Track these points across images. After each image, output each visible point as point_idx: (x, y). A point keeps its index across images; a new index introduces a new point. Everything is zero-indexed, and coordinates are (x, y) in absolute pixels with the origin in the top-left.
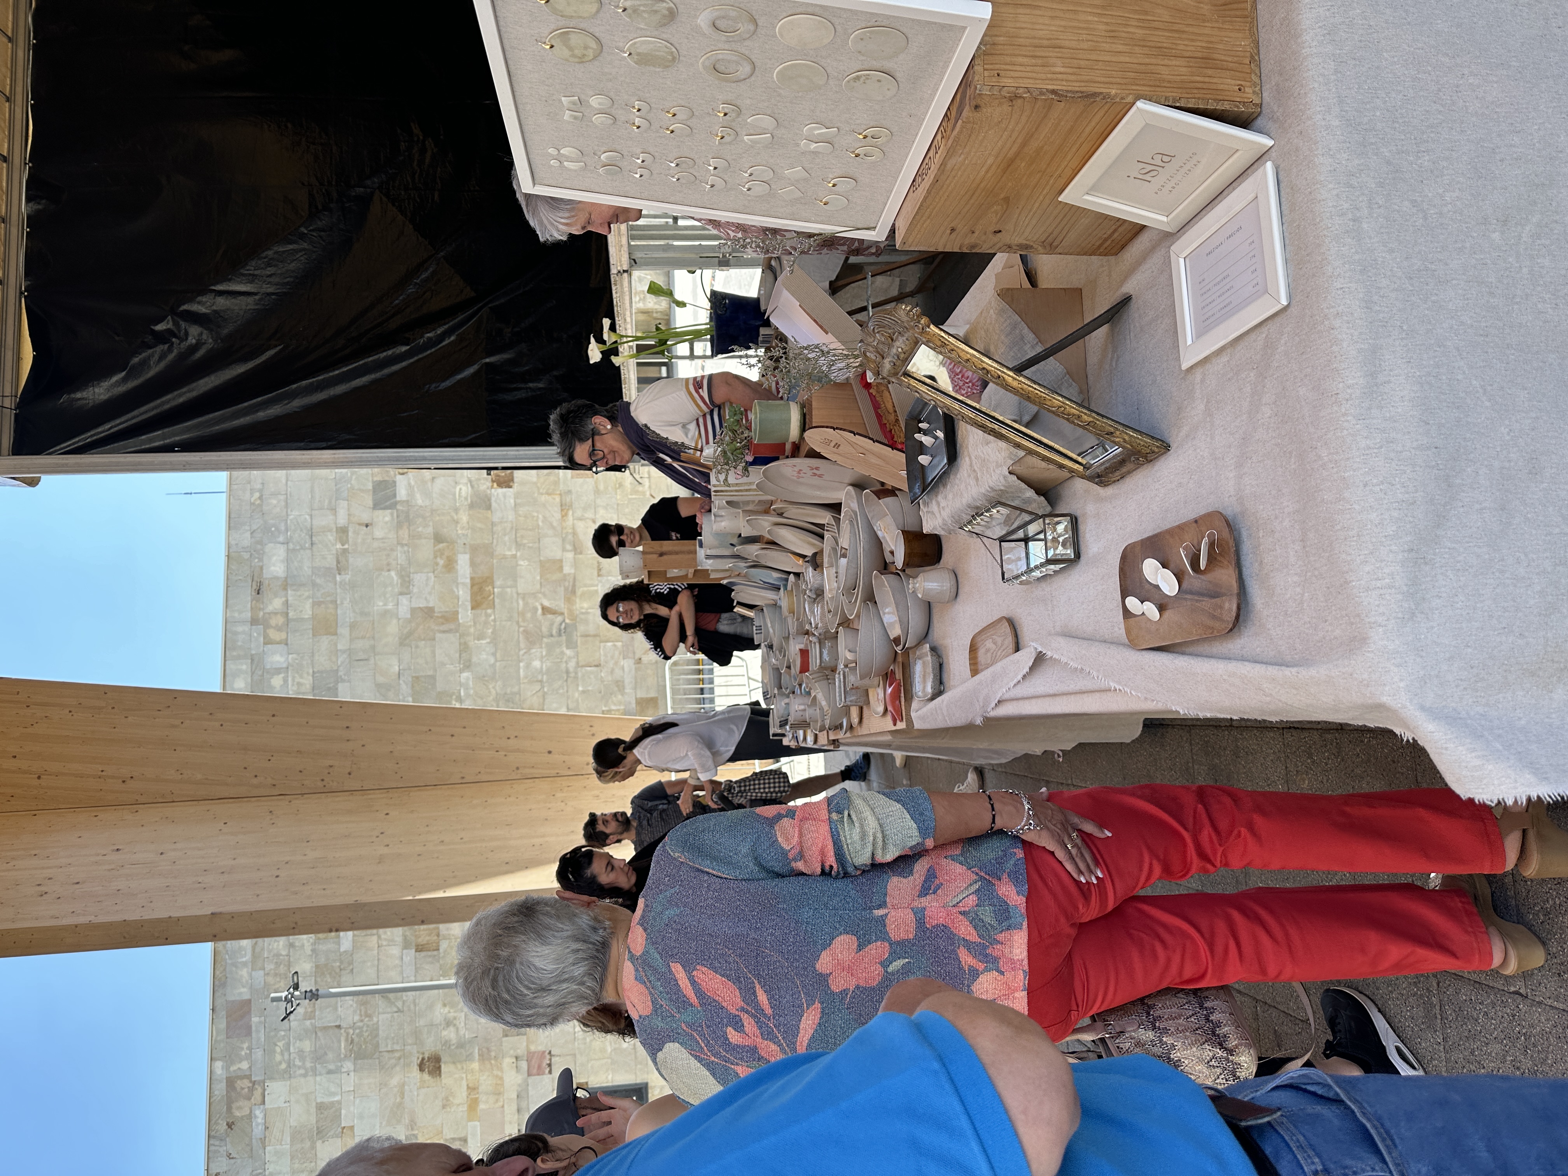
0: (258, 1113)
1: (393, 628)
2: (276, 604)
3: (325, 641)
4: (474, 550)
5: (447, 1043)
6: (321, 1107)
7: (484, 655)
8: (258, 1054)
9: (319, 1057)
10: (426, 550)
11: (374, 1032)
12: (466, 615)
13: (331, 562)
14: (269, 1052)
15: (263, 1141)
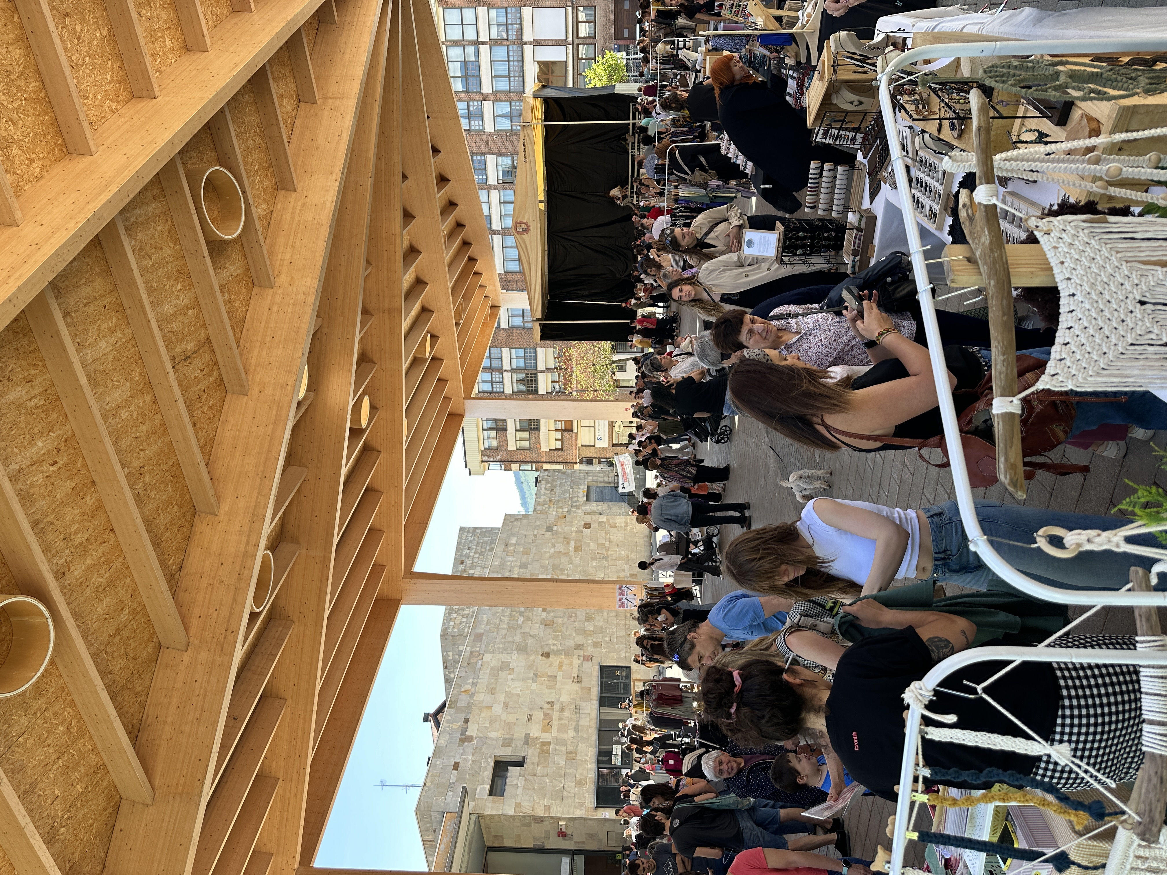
0: (480, 662)
1: (548, 555)
2: (512, 548)
3: (525, 556)
4: (576, 541)
5: (553, 650)
6: (503, 662)
7: (577, 561)
8: (483, 647)
9: (504, 649)
10: (561, 540)
11: (527, 644)
12: (572, 553)
13: (531, 541)
14: (487, 646)
15: (480, 670)
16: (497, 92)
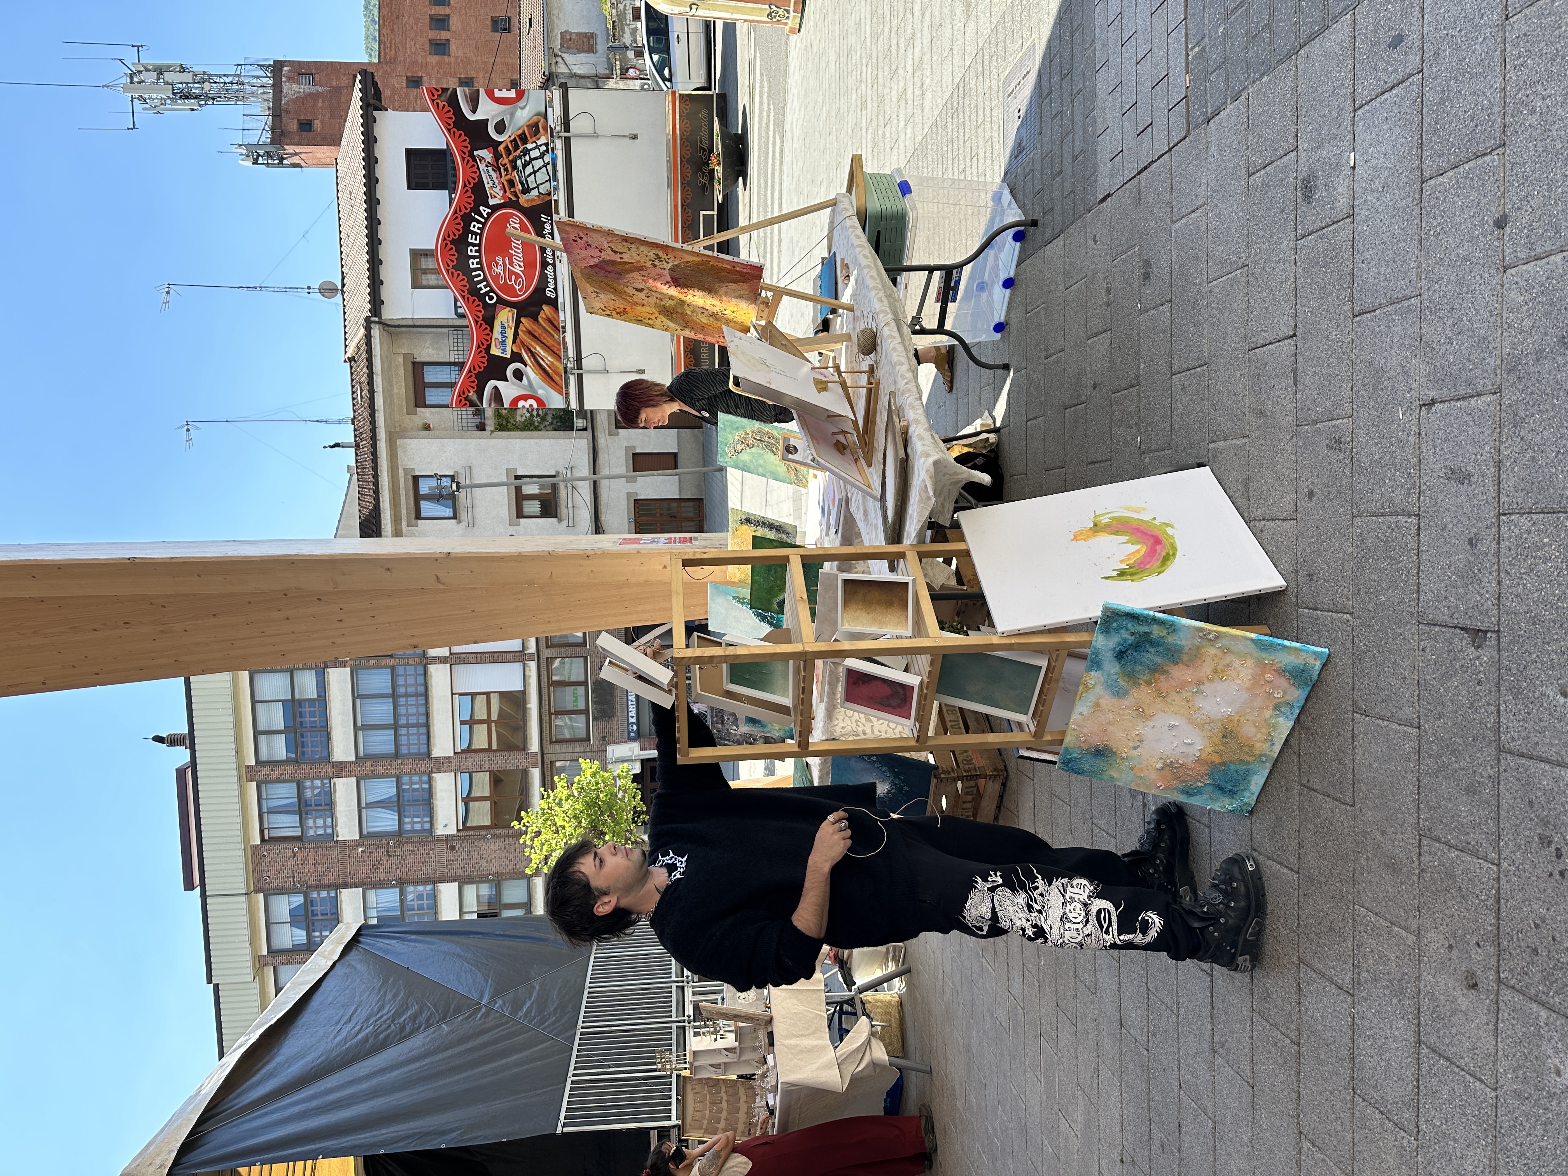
16: (368, 757)
